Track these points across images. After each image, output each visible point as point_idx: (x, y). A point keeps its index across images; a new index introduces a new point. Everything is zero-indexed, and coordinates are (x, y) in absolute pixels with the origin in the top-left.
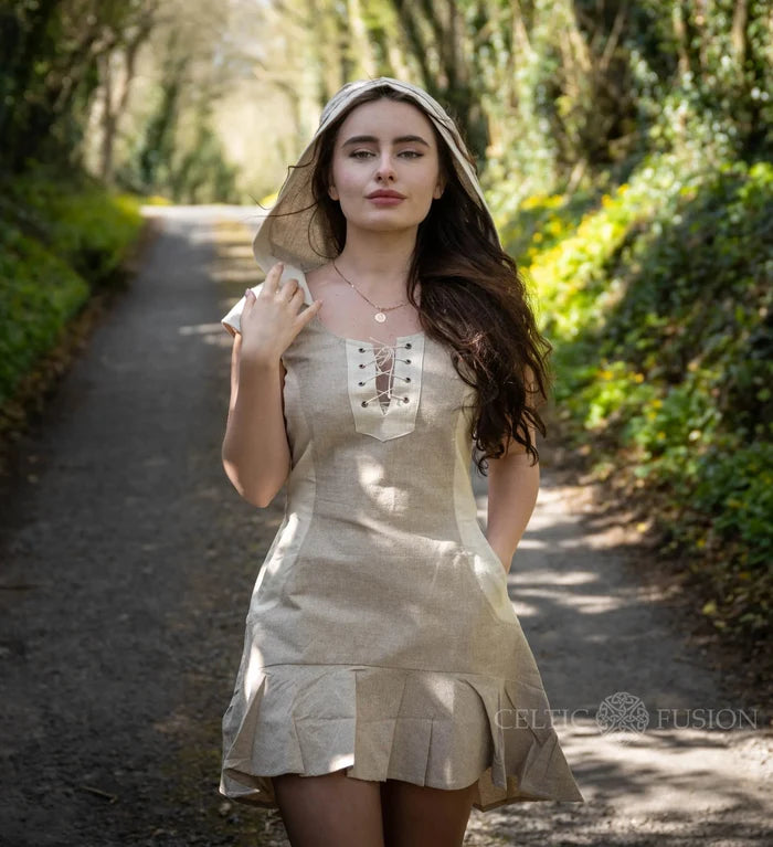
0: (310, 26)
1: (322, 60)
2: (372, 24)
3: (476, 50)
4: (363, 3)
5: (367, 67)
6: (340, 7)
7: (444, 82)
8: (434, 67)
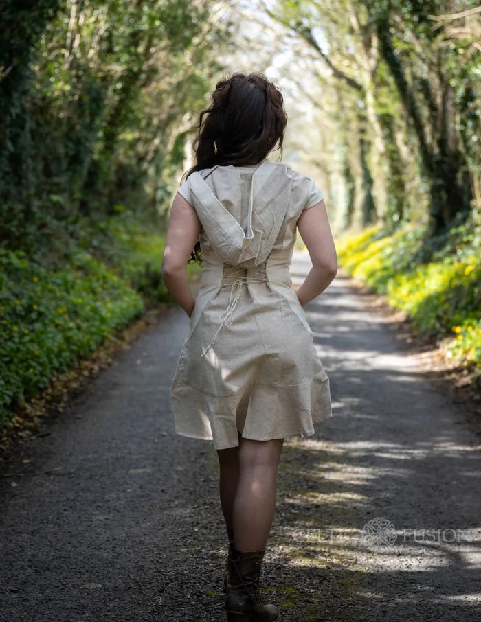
0: (337, 118)
1: (346, 144)
2: (382, 111)
3: (463, 123)
4: (376, 96)
5: (379, 145)
6: (361, 104)
7: (436, 150)
8: (429, 139)
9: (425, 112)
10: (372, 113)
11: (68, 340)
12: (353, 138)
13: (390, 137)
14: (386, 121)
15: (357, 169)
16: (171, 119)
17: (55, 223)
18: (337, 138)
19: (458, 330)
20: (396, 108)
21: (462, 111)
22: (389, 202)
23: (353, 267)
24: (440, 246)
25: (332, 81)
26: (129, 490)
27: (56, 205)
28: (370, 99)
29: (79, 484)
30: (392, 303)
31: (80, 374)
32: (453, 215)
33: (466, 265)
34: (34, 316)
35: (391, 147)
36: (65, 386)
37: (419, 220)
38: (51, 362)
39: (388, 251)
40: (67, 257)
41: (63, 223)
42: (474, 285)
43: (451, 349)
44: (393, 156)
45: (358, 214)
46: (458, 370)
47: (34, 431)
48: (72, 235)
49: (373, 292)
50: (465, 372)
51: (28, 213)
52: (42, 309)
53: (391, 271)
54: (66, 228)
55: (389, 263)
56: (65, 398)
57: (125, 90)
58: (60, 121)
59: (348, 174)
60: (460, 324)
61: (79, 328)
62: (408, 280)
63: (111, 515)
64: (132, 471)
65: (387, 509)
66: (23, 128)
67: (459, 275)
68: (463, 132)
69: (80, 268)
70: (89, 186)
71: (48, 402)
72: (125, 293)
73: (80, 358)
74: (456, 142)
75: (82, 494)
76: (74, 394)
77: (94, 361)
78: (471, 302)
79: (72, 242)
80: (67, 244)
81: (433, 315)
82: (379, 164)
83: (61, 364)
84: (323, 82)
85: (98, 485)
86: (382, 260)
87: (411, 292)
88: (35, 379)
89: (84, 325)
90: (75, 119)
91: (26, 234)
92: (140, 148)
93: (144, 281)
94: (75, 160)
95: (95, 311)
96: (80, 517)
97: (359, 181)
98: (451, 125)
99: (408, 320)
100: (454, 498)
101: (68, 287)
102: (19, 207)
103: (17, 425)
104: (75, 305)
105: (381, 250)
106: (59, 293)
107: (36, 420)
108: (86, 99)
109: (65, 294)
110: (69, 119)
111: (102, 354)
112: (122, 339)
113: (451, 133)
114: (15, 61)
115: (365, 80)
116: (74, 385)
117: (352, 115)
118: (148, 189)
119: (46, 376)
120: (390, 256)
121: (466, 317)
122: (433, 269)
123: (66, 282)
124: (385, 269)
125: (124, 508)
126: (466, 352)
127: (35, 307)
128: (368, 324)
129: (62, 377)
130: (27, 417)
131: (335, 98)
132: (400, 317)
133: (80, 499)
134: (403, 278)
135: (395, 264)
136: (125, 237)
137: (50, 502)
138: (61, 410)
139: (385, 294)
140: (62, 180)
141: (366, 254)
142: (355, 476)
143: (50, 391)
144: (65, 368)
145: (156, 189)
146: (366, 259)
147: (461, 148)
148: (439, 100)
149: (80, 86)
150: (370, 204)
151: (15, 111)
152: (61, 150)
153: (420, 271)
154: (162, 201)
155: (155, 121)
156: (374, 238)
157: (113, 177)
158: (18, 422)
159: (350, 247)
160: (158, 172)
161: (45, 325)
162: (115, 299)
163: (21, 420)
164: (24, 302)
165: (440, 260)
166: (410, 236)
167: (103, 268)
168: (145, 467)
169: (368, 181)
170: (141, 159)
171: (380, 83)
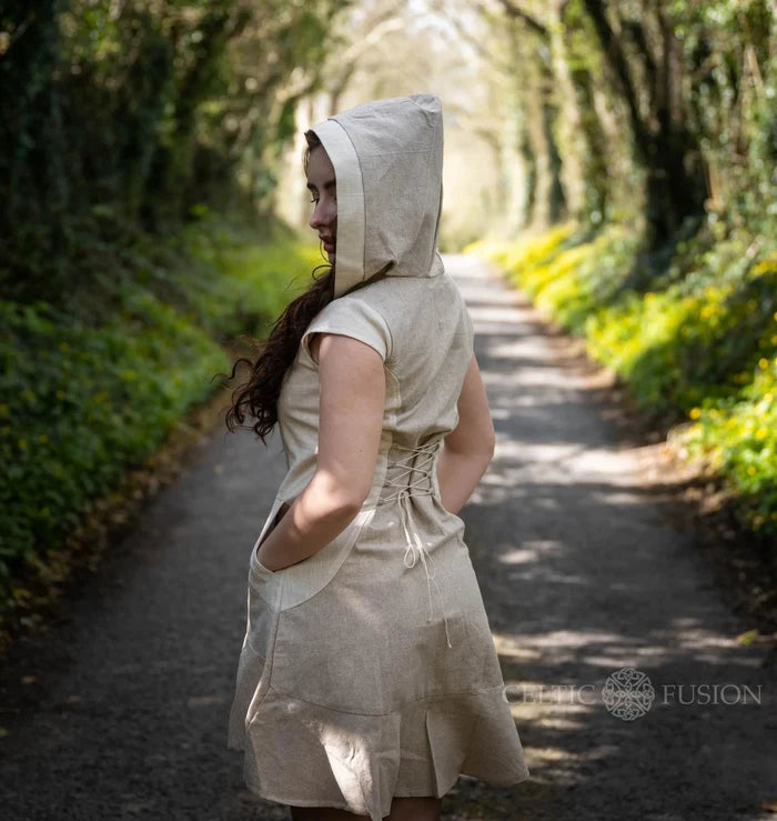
0: (512, 71)
1: (525, 107)
2: (576, 65)
3: (695, 88)
4: (568, 43)
5: (570, 113)
6: (543, 52)
7: (655, 126)
8: (644, 110)
9: (637, 68)
10: (562, 67)
11: (109, 445)
12: (534, 99)
13: (587, 102)
14: (581, 78)
15: (539, 143)
16: (274, 80)
17: (101, 246)
18: (511, 99)
19: (695, 413)
20: (594, 60)
21: (692, 72)
22: (586, 195)
23: (537, 290)
24: (662, 267)
25: (505, 20)
26: (185, 746)
27: (102, 221)
28: (558, 45)
29: (106, 731)
30: (594, 353)
31: (129, 497)
32: (680, 221)
33: (703, 303)
34: (57, 411)
35: (589, 117)
36: (106, 521)
37: (630, 224)
38: (81, 485)
39: (586, 269)
40: (116, 302)
41: (113, 247)
42: (718, 343)
43: (687, 445)
44: (590, 128)
45: (542, 207)
46: (698, 483)
47: (48, 614)
48: (127, 264)
49: (566, 332)
50: (710, 488)
51: (57, 238)
52: (71, 397)
53: (590, 302)
54: (117, 254)
55: (587, 288)
56: (103, 544)
57: (205, 45)
58: (106, 95)
59: (527, 151)
60: (698, 404)
61: (128, 421)
62: (618, 318)
63: (153, 802)
64: (194, 702)
65: (603, 780)
66: (47, 111)
67: (691, 320)
68: (695, 104)
69: (135, 317)
70: (155, 183)
71: (76, 554)
72: (205, 351)
73: (131, 467)
74: (684, 116)
75: (108, 753)
76: (118, 536)
77: (151, 470)
78: (713, 369)
79: (125, 275)
80: (118, 280)
81: (655, 382)
82: (573, 139)
83: (97, 485)
84: (492, 21)
85: (137, 733)
86: (577, 283)
87: (622, 340)
88: (53, 521)
89: (136, 416)
90: (130, 90)
91: (53, 272)
92: (231, 124)
93: (234, 327)
94: (131, 151)
95: (155, 389)
96: (101, 807)
97: (543, 161)
98: (675, 89)
99: (618, 385)
100: (706, 749)
101: (115, 354)
102: (42, 231)
103: (22, 603)
104: (123, 383)
105: (577, 265)
106: (99, 364)
107: (54, 592)
108: (146, 62)
109: (109, 365)
110: (121, 91)
111: (165, 457)
112: (197, 426)
113: (675, 102)
114: (32, 16)
115: (551, 20)
116: (119, 518)
117: (532, 68)
118: (243, 178)
119: (73, 510)
120: (588, 278)
121: (707, 394)
122: (653, 302)
123: (111, 344)
124: (582, 298)
125: (176, 785)
126: (708, 450)
127: (60, 395)
128: (562, 391)
129: (101, 505)
130: (40, 588)
131: (506, 43)
132: (605, 378)
133: (104, 764)
134: (609, 314)
135: (596, 291)
136: (209, 255)
137: (56, 772)
138: (93, 568)
139: (584, 336)
140: (111, 182)
141: (554, 269)
142: (548, 709)
143: (79, 532)
144: (105, 489)
145: (255, 176)
146: (554, 279)
147: (692, 126)
148: (658, 53)
149: (137, 42)
150: (558, 195)
151: (33, 89)
152: (109, 137)
153: (633, 302)
154: (263, 194)
155: (251, 85)
156: (565, 244)
157: (188, 170)
158: (24, 598)
159: (531, 258)
160: (258, 154)
161: (74, 424)
162: (187, 362)
163: (27, 594)
164: (43, 389)
165: (662, 290)
166: (619, 247)
167: (170, 316)
168: (213, 692)
169: (556, 162)
170: (231, 139)
171: (572, 26)
